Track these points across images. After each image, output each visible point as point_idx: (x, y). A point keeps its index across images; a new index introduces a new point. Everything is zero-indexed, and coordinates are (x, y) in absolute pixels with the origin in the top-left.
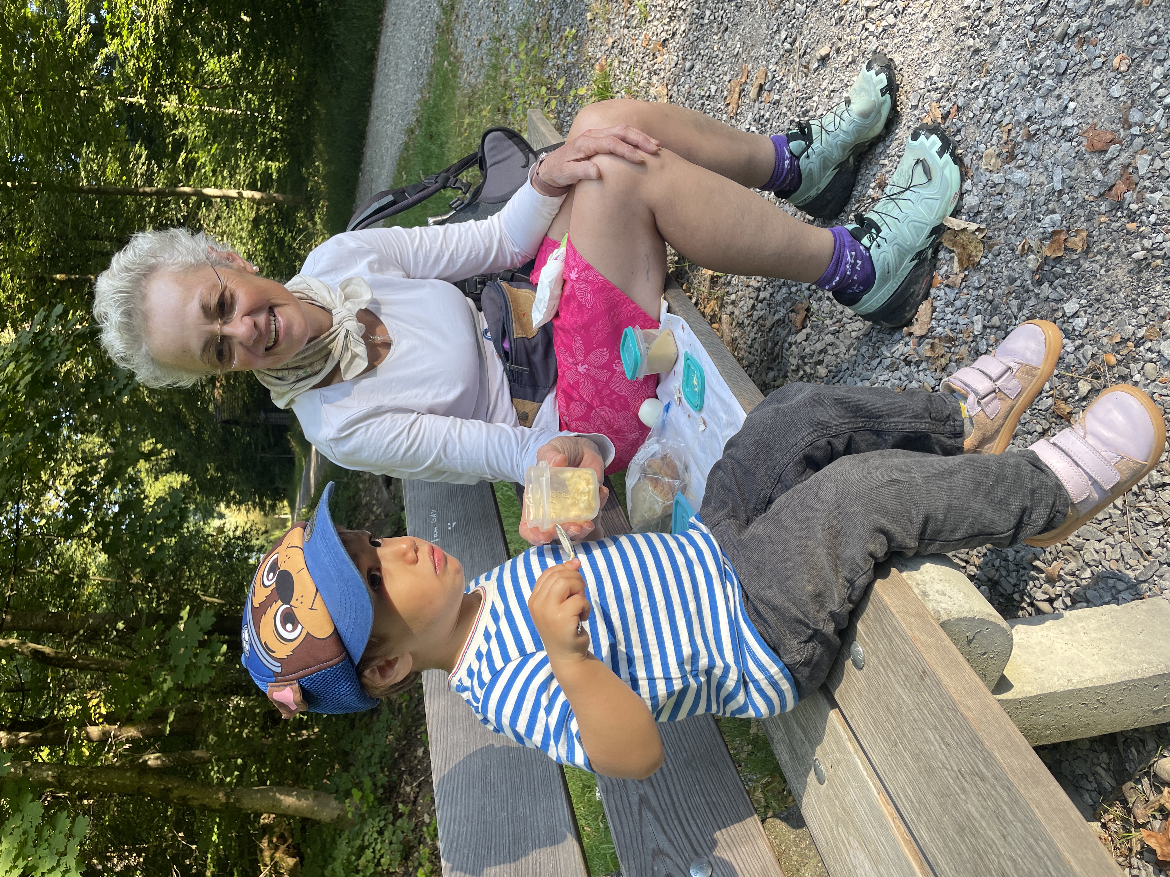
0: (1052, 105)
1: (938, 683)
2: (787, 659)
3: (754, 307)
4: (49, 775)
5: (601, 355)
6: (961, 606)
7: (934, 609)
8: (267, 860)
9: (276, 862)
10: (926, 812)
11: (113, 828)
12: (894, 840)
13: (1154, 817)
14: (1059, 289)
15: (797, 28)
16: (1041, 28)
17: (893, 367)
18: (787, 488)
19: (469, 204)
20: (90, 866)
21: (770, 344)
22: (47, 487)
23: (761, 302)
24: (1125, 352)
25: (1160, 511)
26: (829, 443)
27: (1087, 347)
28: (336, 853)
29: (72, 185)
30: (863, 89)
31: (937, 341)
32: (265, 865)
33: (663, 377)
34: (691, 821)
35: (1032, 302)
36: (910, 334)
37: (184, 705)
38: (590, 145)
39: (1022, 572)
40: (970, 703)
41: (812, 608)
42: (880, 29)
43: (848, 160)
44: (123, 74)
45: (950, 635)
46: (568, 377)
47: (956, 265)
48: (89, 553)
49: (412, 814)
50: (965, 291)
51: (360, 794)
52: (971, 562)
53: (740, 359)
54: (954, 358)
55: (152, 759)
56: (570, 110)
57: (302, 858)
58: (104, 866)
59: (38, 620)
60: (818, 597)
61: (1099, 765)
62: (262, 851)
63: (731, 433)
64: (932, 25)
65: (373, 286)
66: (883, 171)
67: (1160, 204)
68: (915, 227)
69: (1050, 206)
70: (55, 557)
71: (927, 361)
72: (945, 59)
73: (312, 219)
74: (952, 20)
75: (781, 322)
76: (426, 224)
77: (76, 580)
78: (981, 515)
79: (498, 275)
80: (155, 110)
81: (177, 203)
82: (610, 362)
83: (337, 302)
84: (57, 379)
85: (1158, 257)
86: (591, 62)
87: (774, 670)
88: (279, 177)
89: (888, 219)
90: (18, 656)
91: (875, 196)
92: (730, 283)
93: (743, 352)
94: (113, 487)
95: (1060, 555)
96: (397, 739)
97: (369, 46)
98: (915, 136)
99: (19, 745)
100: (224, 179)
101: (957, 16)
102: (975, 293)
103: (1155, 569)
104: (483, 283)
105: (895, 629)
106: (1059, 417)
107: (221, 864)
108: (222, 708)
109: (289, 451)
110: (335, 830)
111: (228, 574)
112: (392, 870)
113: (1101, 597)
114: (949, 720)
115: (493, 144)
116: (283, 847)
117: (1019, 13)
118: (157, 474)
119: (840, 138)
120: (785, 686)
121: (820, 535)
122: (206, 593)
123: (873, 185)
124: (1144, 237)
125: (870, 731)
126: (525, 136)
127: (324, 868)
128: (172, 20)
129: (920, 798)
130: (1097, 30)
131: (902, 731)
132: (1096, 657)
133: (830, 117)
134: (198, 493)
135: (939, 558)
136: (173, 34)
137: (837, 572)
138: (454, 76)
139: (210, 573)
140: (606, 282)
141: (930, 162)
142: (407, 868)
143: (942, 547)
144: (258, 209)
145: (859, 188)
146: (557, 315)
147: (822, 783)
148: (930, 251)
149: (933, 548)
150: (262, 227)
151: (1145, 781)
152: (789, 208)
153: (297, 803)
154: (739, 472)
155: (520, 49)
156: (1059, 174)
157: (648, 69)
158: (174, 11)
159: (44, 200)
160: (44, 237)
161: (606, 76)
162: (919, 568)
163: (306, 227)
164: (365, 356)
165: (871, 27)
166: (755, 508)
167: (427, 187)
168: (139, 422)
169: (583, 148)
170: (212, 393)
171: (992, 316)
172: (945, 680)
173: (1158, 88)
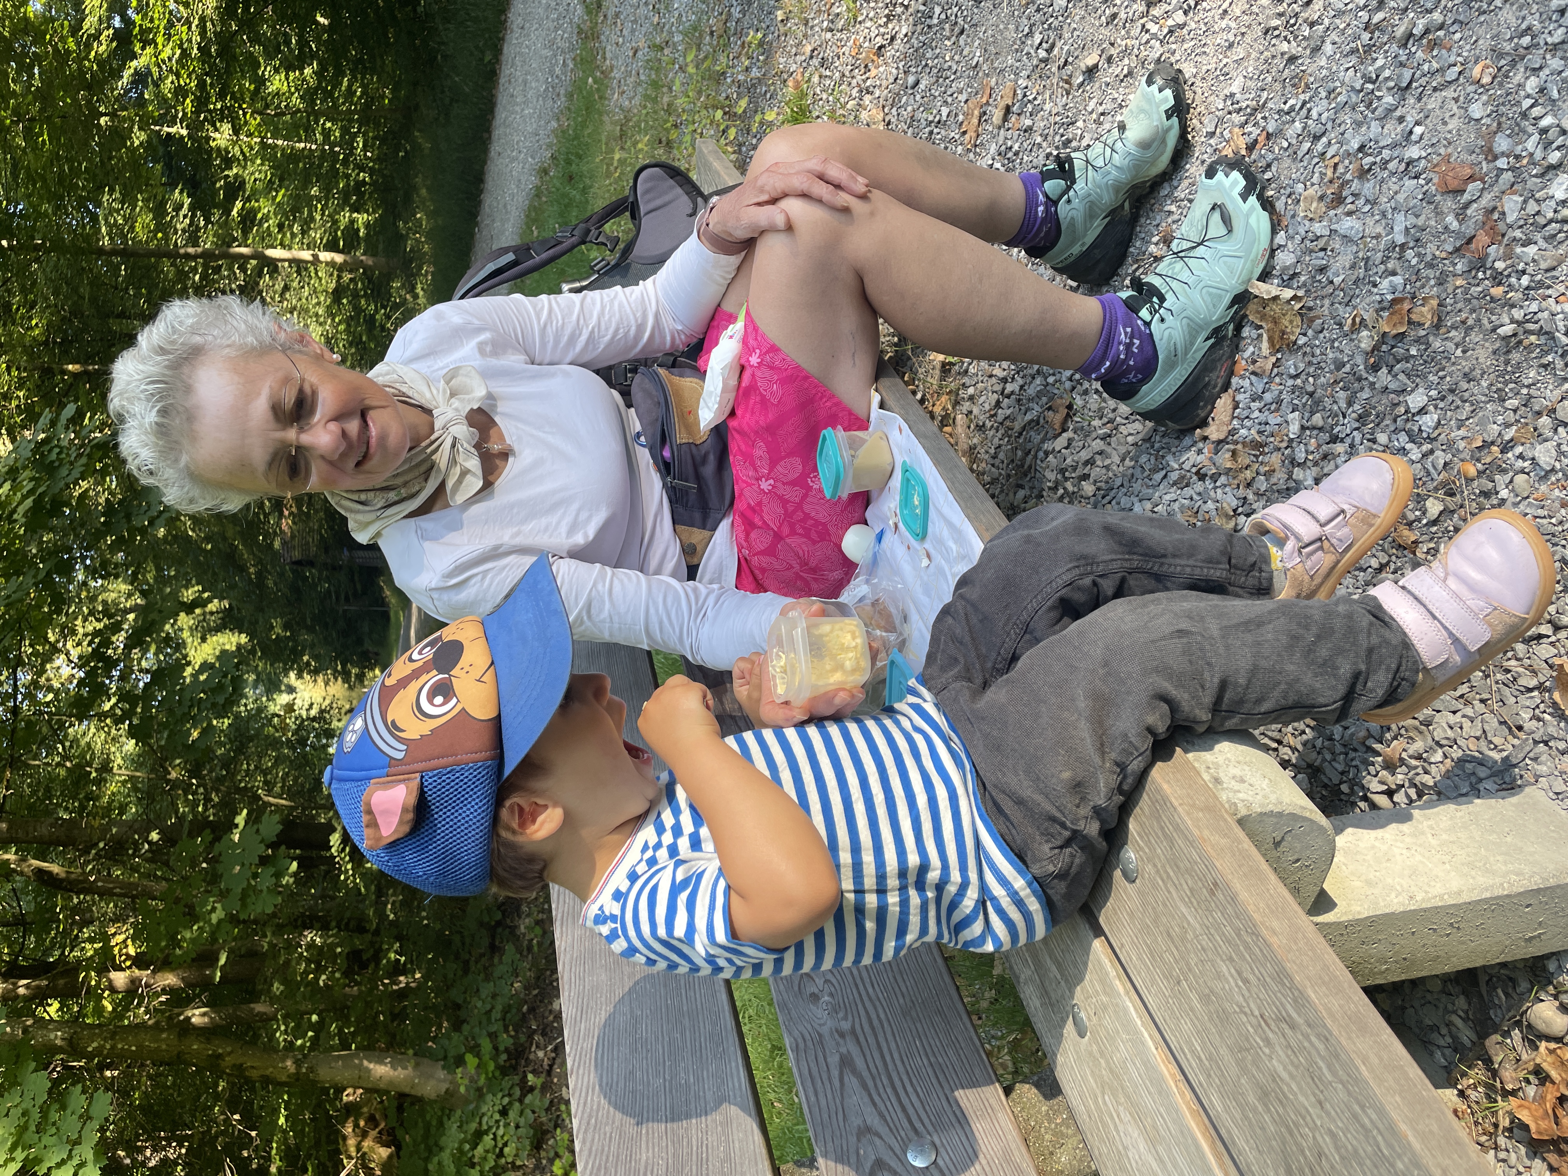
0: (1392, 131)
1: (1233, 899)
2: (1036, 870)
3: (998, 404)
4: (58, 1037)
5: (792, 467)
6: (1265, 797)
7: (1228, 801)
8: (353, 1151)
9: (365, 1154)
10: (1219, 1073)
11: (145, 1109)
12: (1177, 1111)
13: (1528, 1082)
14: (1402, 377)
15: (1056, 29)
16: (1377, 26)
17: (1182, 483)
18: (1038, 641)
19: (617, 265)
20: (115, 1160)
21: (1019, 453)
22: (55, 650)
23: (1008, 397)
24: (1488, 460)
25: (1535, 672)
26: (1095, 583)
27: (1438, 453)
28: (443, 1141)
29: (89, 244)
30: (1142, 111)
31: (1239, 447)
32: (350, 1157)
33: (874, 495)
34: (909, 1089)
35: (1365, 394)
36: (1205, 438)
37: (240, 943)
38: (776, 184)
39: (1352, 754)
40: (1275, 924)
41: (1069, 802)
42: (1166, 30)
43: (1122, 206)
44: (159, 95)
45: (1251, 835)
46: (748, 496)
47: (1265, 345)
48: (113, 739)
49: (546, 1087)
50: (1277, 380)
51: (476, 1060)
52: (1285, 742)
53: (979, 474)
54: (1263, 469)
55: (197, 1016)
56: (754, 141)
57: (399, 1148)
58: (134, 1160)
59: (44, 830)
60: (1078, 787)
61: (1455, 1012)
62: (345, 1138)
63: (963, 568)
64: (1233, 25)
65: (486, 374)
66: (1170, 220)
67: (1534, 261)
68: (1210, 294)
69: (1390, 266)
70: (67, 744)
71: (1227, 474)
72: (1250, 69)
73: (412, 290)
74: (1260, 18)
75: (1034, 423)
76: (560, 292)
77: (94, 774)
78: (1298, 680)
79: (655, 360)
80: (202, 146)
81: (231, 269)
82: (804, 476)
83: (440, 399)
84: (68, 504)
85: (1532, 332)
86: (783, 77)
87: (1019, 883)
88: (367, 234)
89: (1174, 284)
90: (18, 878)
91: (1159, 254)
92: (966, 371)
93: (983, 465)
94: (145, 651)
95: (1403, 731)
96: (526, 988)
97: (487, 59)
98: (1210, 173)
99: (17, 996)
100: (293, 236)
101: (1267, 11)
102: (1290, 382)
103: (1528, 749)
104: (634, 371)
105: (1177, 828)
106: (1400, 547)
107: (290, 1156)
108: (290, 947)
109: (382, 602)
110: (443, 1109)
111: (299, 767)
112: (518, 1163)
113: (1456, 787)
114: (1247, 947)
115: (649, 185)
116: (373, 1133)
117: (1349, 7)
118: (205, 632)
119: (1111, 177)
120: (1034, 905)
121: (1082, 704)
122: (269, 792)
123: (1155, 239)
124: (1513, 306)
125: (1145, 965)
126: (694, 176)
127: (427, 1160)
128: (223, 22)
129: (1211, 1054)
130: (1452, 30)
131: (1188, 964)
132: (1447, 866)
133: (1098, 147)
134: (260, 659)
135: (1242, 735)
136: (225, 41)
137: (1103, 754)
138: (601, 98)
139: (276, 765)
140: (798, 368)
141: (1230, 207)
142: (539, 1160)
143: (1243, 721)
144: (339, 277)
145: (1138, 244)
146: (732, 414)
147: (1082, 1035)
148: (1231, 327)
149: (1232, 723)
150: (345, 301)
151: (1516, 1033)
152: (1045, 271)
153: (392, 1073)
154: (974, 620)
155: (689, 59)
156: (1401, 222)
157: (858, 85)
158: (227, 11)
159: (52, 264)
160: (52, 314)
161: (803, 95)
162: (1211, 748)
163: (404, 301)
164: (479, 472)
165: (1153, 28)
166: (994, 667)
167: (560, 243)
168: (179, 562)
169: (767, 188)
170: (279, 524)
171: (1312, 413)
172: (1244, 895)
173: (1532, 106)
